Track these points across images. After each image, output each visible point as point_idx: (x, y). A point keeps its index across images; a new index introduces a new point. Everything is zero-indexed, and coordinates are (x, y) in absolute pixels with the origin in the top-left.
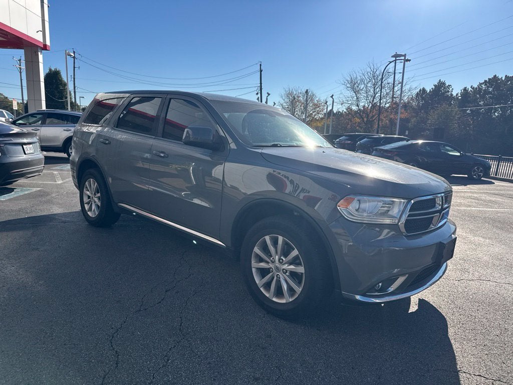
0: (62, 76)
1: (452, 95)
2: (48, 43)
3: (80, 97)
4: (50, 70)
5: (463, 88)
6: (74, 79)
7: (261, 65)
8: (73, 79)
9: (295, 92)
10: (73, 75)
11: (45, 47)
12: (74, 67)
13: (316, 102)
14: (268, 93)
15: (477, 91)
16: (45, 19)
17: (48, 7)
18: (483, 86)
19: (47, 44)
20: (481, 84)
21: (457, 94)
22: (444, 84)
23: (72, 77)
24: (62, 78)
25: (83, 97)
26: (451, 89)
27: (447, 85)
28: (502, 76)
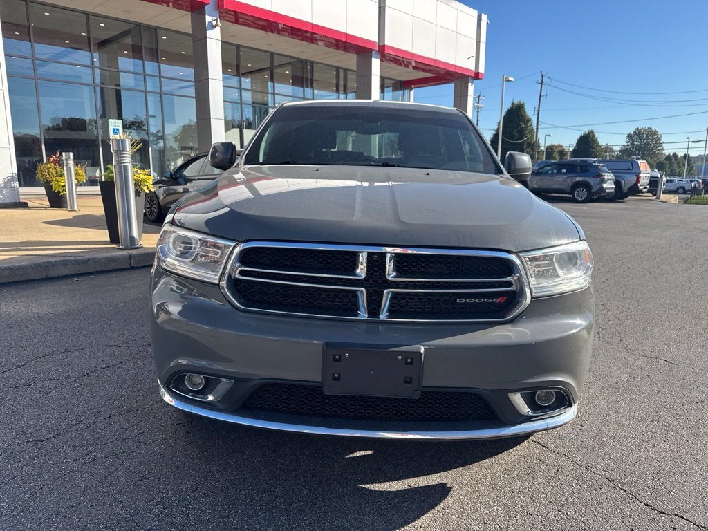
0: (526, 110)
2: (482, 70)
3: (546, 135)
4: (513, 104)
6: (539, 111)
8: (536, 113)
10: (537, 107)
11: (477, 76)
12: (540, 96)
16: (481, 40)
17: (487, 23)
19: (480, 71)
23: (537, 109)
24: (525, 112)
25: (550, 135)
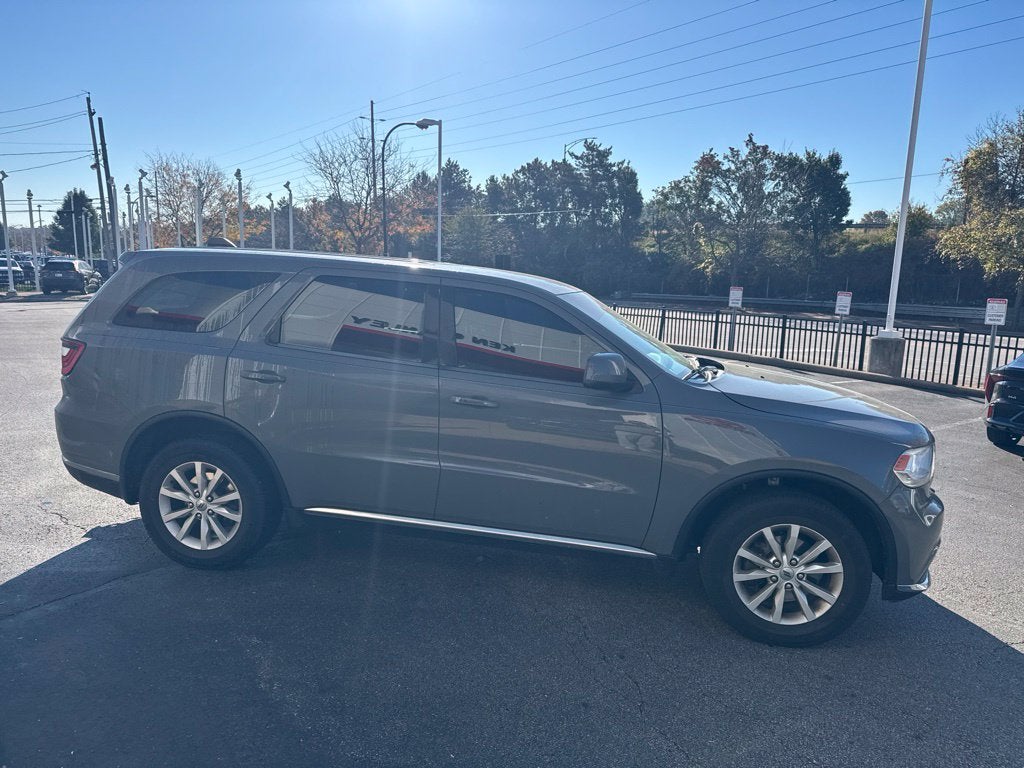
1: (470, 188)
5: (488, 177)
7: (88, 99)
9: (175, 166)
13: (227, 189)
14: (141, 171)
15: (511, 183)
18: (520, 175)
20: (517, 172)
21: (478, 187)
22: (456, 166)
26: (467, 177)
27: (461, 169)
28: (546, 161)
